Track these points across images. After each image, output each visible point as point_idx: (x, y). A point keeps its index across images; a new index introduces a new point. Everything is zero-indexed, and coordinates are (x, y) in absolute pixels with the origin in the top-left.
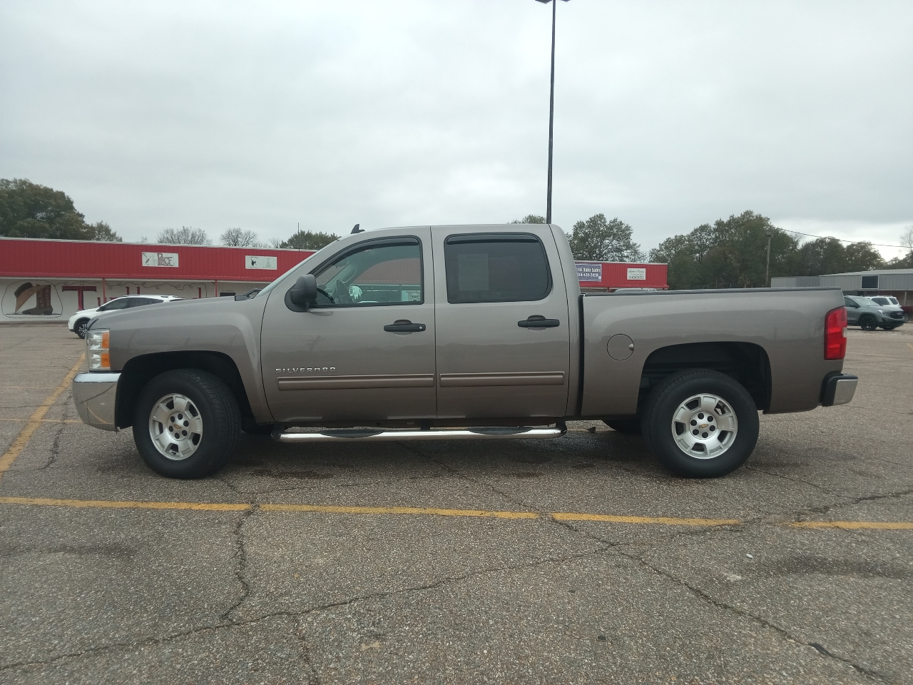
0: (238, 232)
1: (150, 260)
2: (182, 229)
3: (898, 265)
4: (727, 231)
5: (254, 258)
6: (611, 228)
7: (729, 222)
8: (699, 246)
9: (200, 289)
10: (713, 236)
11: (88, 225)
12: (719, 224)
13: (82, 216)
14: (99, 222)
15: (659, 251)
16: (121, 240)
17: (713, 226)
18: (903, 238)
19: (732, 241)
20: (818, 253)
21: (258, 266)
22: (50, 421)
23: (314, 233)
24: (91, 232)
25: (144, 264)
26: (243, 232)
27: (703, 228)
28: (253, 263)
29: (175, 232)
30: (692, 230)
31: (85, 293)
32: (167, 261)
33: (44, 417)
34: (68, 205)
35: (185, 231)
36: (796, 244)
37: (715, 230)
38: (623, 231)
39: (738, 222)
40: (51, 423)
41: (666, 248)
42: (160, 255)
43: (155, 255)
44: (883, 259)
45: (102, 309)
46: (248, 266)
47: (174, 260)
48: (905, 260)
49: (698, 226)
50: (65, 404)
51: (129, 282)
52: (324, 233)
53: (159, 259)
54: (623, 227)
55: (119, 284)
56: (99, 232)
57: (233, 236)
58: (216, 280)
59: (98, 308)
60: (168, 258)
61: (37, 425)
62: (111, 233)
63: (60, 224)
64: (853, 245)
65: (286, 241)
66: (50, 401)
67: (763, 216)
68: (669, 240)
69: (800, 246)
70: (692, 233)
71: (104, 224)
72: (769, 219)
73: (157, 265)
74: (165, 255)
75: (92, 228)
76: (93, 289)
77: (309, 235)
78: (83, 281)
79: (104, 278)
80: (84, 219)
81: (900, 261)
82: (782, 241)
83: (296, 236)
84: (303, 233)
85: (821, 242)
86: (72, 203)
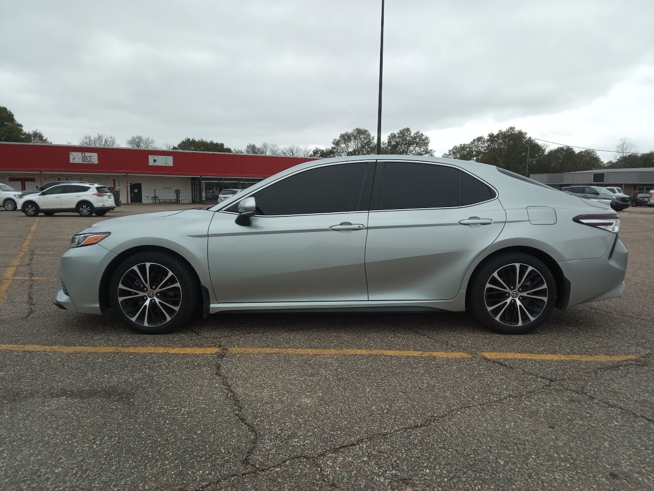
0: (140, 139)
1: (76, 158)
2: (97, 136)
3: (612, 165)
4: (496, 141)
5: (155, 157)
6: (415, 138)
7: (498, 135)
8: (476, 152)
9: (114, 180)
10: (487, 145)
11: (25, 133)
12: (491, 136)
13: (21, 126)
14: (35, 130)
15: (448, 155)
16: (51, 143)
17: (486, 137)
18: (618, 147)
19: (500, 149)
20: (559, 157)
21: (159, 163)
22: (19, 278)
23: (197, 140)
24: (28, 137)
25: (71, 161)
26: (144, 138)
27: (479, 139)
28: (155, 161)
29: (92, 138)
30: (472, 140)
31: (27, 183)
32: (89, 159)
33: (14, 275)
34: (10, 117)
35: (100, 138)
36: (544, 151)
37: (488, 140)
38: (423, 140)
39: (505, 134)
40: (21, 280)
41: (454, 153)
42: (83, 155)
43: (80, 154)
44: (602, 162)
45: (43, 194)
46: (151, 163)
47: (94, 158)
48: (616, 163)
49: (476, 137)
50: (29, 265)
51: (59, 175)
52: (204, 140)
53: (83, 157)
54: (424, 137)
55: (52, 176)
56: (34, 138)
57: (137, 141)
58: (127, 173)
59: (40, 193)
60: (90, 157)
61: (10, 281)
62: (44, 139)
63: (4, 132)
64: (581, 152)
65: (176, 145)
66: (16, 262)
67: (523, 131)
68: (455, 148)
69: (546, 152)
70: (472, 143)
71: (38, 132)
72: (526, 134)
73: (81, 162)
74: (87, 154)
75: (29, 135)
76: (33, 180)
77: (194, 141)
78: (24, 174)
79: (41, 172)
80: (23, 128)
81: (613, 164)
82: (534, 148)
83: (183, 142)
84: (189, 140)
85: (560, 150)
86: (13, 116)
